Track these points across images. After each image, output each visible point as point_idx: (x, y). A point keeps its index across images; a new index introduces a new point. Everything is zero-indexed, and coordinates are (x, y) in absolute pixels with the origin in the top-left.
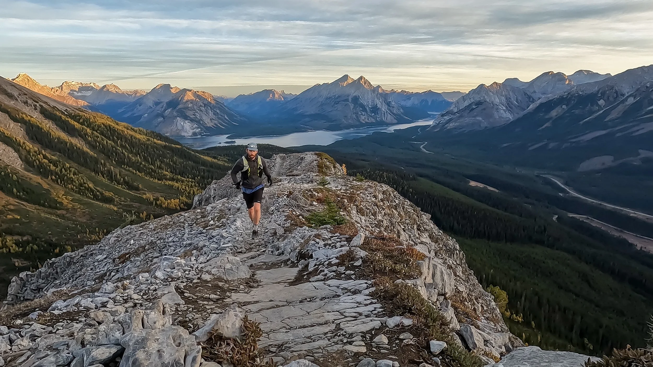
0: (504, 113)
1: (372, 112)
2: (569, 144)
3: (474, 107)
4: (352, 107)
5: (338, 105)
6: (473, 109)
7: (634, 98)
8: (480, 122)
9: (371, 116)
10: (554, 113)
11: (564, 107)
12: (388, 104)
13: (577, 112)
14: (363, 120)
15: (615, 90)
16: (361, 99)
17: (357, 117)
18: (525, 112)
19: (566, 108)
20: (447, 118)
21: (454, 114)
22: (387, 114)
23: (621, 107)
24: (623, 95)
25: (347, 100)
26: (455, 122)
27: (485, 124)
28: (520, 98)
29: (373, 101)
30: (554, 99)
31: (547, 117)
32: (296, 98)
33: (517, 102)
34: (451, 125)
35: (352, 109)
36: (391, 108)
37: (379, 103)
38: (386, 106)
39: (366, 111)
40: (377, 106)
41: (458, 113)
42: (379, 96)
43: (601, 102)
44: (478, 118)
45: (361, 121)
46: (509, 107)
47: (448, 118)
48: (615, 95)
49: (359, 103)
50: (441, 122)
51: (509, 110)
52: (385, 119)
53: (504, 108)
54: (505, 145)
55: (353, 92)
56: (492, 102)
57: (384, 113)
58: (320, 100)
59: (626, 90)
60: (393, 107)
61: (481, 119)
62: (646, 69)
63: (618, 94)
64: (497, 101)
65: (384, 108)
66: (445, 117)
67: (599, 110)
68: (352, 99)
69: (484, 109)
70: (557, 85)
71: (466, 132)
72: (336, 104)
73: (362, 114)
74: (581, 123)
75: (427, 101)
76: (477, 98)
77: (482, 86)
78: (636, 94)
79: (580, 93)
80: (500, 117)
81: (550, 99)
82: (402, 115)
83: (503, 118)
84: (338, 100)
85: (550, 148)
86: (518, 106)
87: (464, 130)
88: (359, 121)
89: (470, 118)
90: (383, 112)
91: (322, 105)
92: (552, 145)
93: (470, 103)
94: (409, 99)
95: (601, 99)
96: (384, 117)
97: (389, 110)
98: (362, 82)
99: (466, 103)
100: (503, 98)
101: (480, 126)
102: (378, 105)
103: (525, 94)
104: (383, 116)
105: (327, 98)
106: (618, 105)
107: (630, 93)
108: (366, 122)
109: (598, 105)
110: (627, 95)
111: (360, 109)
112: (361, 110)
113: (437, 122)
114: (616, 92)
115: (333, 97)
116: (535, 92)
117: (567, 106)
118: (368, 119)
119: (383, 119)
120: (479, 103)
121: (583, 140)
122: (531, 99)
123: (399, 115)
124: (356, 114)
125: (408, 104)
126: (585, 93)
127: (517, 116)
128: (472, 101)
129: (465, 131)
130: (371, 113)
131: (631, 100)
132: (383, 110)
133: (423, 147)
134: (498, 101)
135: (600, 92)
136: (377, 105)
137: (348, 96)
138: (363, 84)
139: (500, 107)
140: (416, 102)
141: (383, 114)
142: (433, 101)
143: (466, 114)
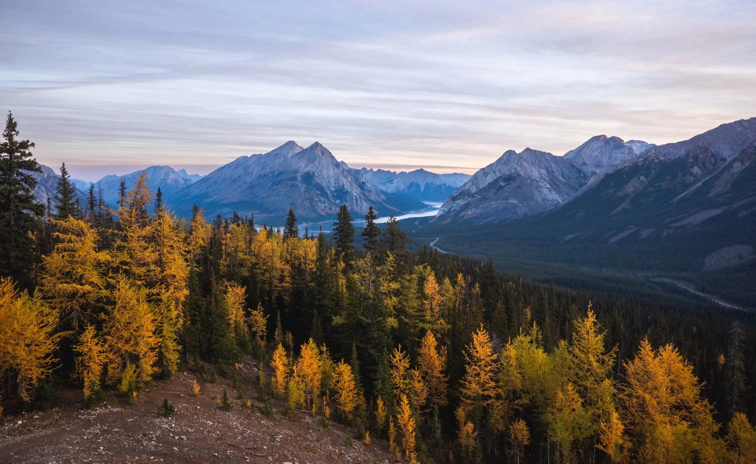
0: (549, 192)
1: (337, 197)
2: (671, 231)
3: (502, 184)
4: (303, 189)
5: (279, 186)
6: (501, 188)
7: (742, 163)
8: (515, 206)
9: (335, 204)
10: (630, 188)
11: (642, 178)
12: (362, 186)
13: (664, 185)
14: (323, 210)
15: (711, 152)
16: (317, 177)
17: (313, 206)
19: (646, 180)
20: (461, 202)
21: (473, 196)
22: (361, 201)
23: (726, 176)
24: (724, 160)
25: (295, 179)
26: (476, 207)
27: (522, 210)
28: (566, 172)
29: (337, 180)
30: (625, 167)
31: (620, 194)
32: (205, 180)
33: (563, 178)
34: (469, 213)
35: (302, 191)
36: (367, 193)
37: (347, 183)
38: (359, 189)
39: (327, 198)
40: (344, 189)
41: (479, 195)
42: (345, 173)
43: (696, 170)
44: (511, 201)
45: (319, 211)
46: (554, 184)
47: (464, 203)
48: (713, 159)
49: (314, 183)
50: (452, 209)
51: (555, 189)
52: (359, 208)
53: (548, 186)
54: (570, 237)
55: (303, 167)
56: (529, 177)
57: (357, 200)
58: (248, 179)
59: (727, 153)
60: (369, 191)
61: (516, 202)
62: (746, 124)
63: (717, 159)
64: (535, 174)
65: (355, 192)
66: (459, 202)
67: (695, 182)
68: (302, 176)
69: (519, 187)
70: (614, 155)
71: (496, 222)
72: (276, 185)
73: (320, 201)
74: (675, 200)
75: (418, 186)
76: (506, 171)
77: (510, 153)
78: (743, 158)
80: (544, 199)
81: (619, 168)
82: (384, 204)
83: (548, 201)
84: (279, 178)
85: (644, 237)
86: (566, 184)
87: (492, 219)
88: (315, 211)
89: (499, 202)
90: (355, 198)
91: (252, 187)
92: (645, 233)
93: (495, 178)
94: (391, 181)
95: (694, 165)
96: (357, 205)
97: (364, 195)
98: (318, 152)
99: (490, 179)
100: (543, 171)
101: (515, 212)
102: (346, 187)
103: (573, 166)
104: (355, 204)
105: (260, 177)
106: (722, 173)
107: (732, 157)
108: (326, 213)
109: (692, 174)
110: (729, 160)
111: (317, 192)
112: (317, 194)
113: (446, 210)
114: (713, 155)
115: (270, 175)
116: (585, 164)
117: (646, 177)
118: (330, 209)
119: (355, 207)
120: (509, 179)
121: (690, 224)
122: (582, 174)
123: (379, 203)
124: (310, 200)
125: (390, 188)
126: (669, 159)
127: (568, 199)
128: (498, 175)
129: (494, 221)
130: (334, 200)
131: (738, 167)
132: (355, 194)
133: (435, 245)
134: (538, 175)
135: (691, 155)
136: (343, 186)
137: (296, 172)
138: (320, 155)
139: (541, 184)
140: (402, 187)
141: (354, 201)
142: (427, 185)
143: (491, 196)
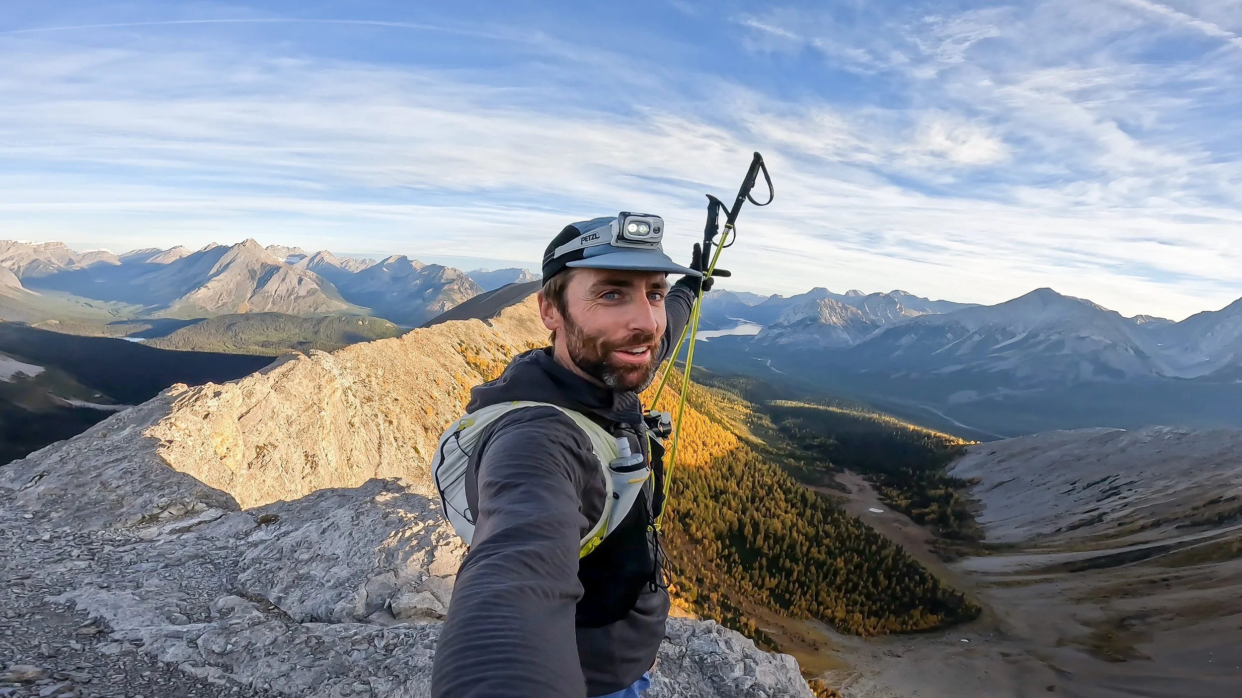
2: (930, 376)
3: (809, 323)
6: (807, 325)
8: (818, 341)
10: (905, 341)
11: (913, 335)
13: (927, 342)
15: (960, 325)
18: (869, 337)
19: (915, 337)
20: (776, 331)
21: (785, 328)
23: (968, 343)
24: (968, 331)
26: (788, 336)
27: (823, 344)
30: (902, 326)
31: (896, 345)
34: (783, 340)
41: (790, 328)
43: (949, 335)
44: (815, 336)
48: (961, 328)
50: (770, 336)
59: (971, 327)
61: (819, 338)
63: (965, 330)
66: (774, 330)
67: (947, 344)
69: (821, 327)
71: (804, 349)
74: (934, 354)
76: (811, 313)
78: (981, 332)
79: (928, 324)
80: (840, 340)
81: (897, 326)
85: (913, 378)
87: (801, 347)
89: (806, 335)
92: (913, 375)
93: (802, 317)
95: (948, 332)
99: (798, 318)
101: (818, 345)
106: (966, 340)
107: (974, 331)
109: (946, 338)
110: (972, 332)
117: (915, 335)
120: (813, 320)
121: (942, 373)
126: (932, 325)
128: (805, 315)
131: (977, 338)
135: (946, 325)
143: (800, 330)
